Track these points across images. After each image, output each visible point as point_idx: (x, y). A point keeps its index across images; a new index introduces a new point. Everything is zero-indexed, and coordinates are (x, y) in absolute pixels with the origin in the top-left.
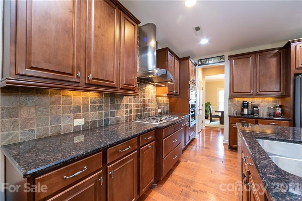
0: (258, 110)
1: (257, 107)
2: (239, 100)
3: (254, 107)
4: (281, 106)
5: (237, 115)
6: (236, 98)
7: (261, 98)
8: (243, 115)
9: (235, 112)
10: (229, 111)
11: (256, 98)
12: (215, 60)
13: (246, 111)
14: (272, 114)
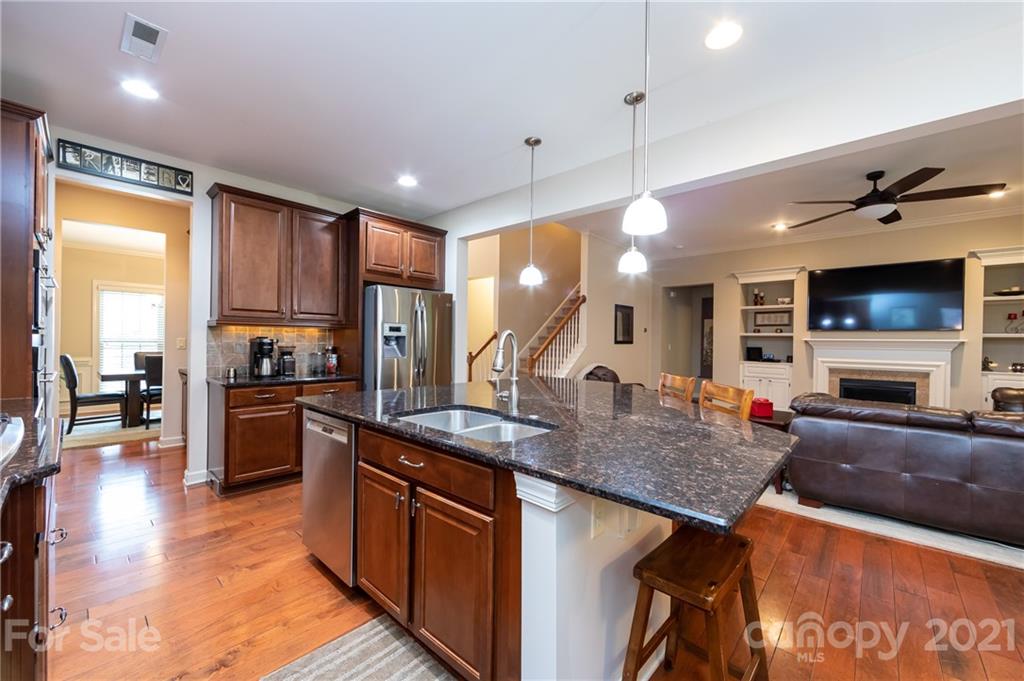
0: (294, 362)
1: (290, 354)
2: (241, 336)
3: (283, 354)
4: (334, 351)
5: (238, 381)
6: (233, 328)
7: (296, 329)
8: (260, 377)
9: (232, 370)
10: (208, 369)
11: (285, 329)
12: (153, 174)
13: (266, 367)
14: (319, 370)
